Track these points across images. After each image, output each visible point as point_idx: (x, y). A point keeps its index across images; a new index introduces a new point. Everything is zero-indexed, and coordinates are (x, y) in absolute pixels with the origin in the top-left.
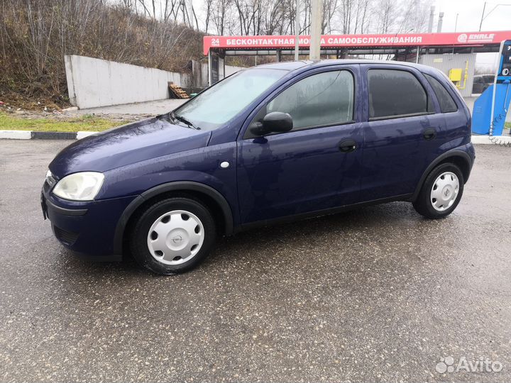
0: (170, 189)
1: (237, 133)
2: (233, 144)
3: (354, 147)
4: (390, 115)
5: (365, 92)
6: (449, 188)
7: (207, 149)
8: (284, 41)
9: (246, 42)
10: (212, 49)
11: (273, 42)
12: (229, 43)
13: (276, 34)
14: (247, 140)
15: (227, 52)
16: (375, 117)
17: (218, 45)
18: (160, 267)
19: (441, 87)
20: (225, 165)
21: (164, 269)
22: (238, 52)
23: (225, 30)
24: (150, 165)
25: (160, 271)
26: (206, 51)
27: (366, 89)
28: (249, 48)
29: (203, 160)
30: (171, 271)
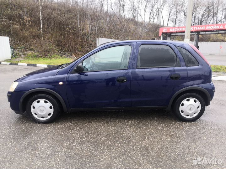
0: (38, 91)
1: (68, 71)
2: (66, 75)
3: (125, 81)
4: (151, 66)
5: (136, 55)
6: (192, 106)
7: (55, 77)
8: (199, 28)
9: (180, 29)
10: (163, 33)
11: (193, 28)
12: (171, 30)
13: (203, 24)
14: (72, 74)
15: (172, 34)
16: (141, 67)
17: (166, 31)
18: (36, 120)
19: (188, 53)
20: (61, 83)
21: (37, 121)
22: (177, 34)
23: (177, 24)
24: (33, 81)
25: (36, 121)
26: (160, 34)
27: (137, 54)
28: (182, 32)
29: (52, 80)
30: (40, 122)
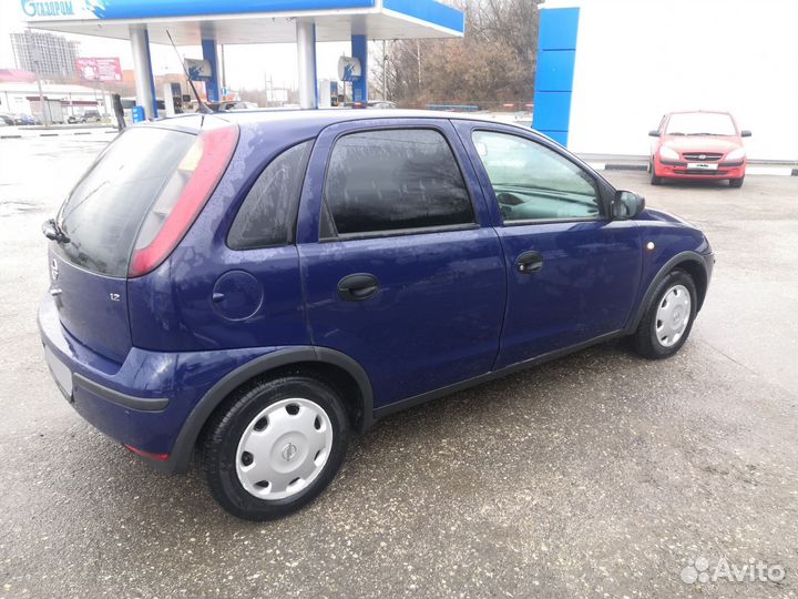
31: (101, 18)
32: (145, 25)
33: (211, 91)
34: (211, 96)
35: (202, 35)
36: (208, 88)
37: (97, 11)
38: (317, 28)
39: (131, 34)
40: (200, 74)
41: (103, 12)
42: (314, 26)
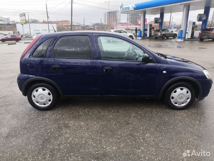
31: (135, 10)
32: (145, 10)
33: (160, 26)
34: (160, 27)
35: (161, 11)
36: (160, 25)
37: (134, 8)
38: (190, 6)
39: (142, 13)
40: (158, 22)
41: (135, 8)
42: (189, 6)
